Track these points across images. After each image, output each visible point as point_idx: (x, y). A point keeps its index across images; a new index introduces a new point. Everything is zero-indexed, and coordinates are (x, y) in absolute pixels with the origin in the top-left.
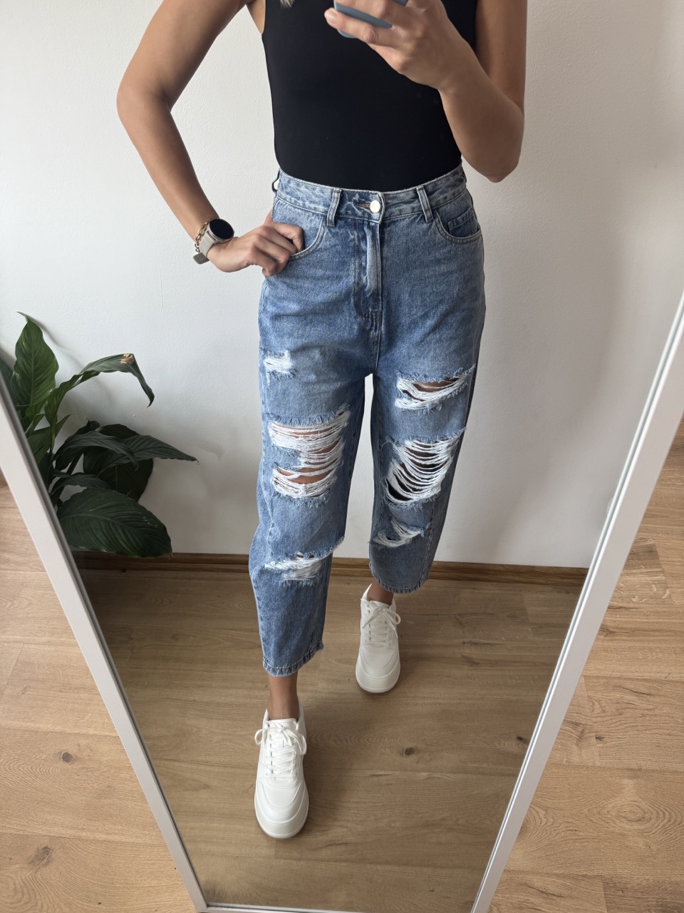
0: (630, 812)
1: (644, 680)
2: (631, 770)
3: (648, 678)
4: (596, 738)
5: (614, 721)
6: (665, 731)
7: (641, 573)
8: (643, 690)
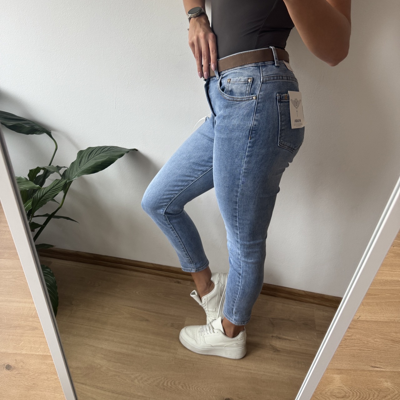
6: (357, 348)
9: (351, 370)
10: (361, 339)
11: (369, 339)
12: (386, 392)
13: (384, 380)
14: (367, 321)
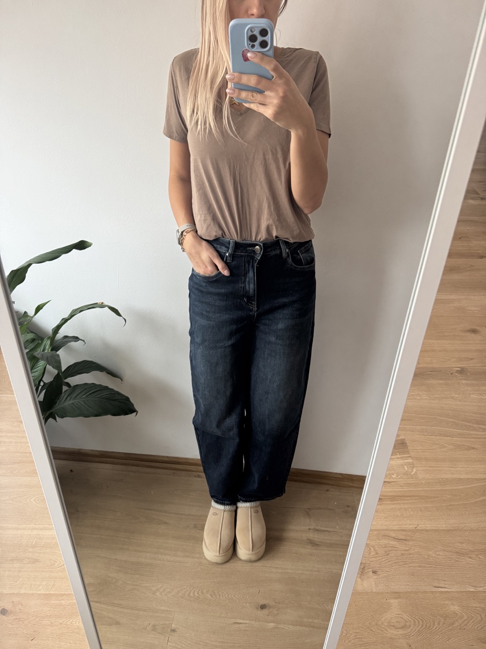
0: (397, 622)
1: (402, 530)
2: (396, 593)
3: (405, 529)
4: (373, 572)
5: (384, 560)
6: (416, 564)
7: (397, 458)
8: (401, 537)
9: (410, 592)
10: (421, 553)
11: (430, 553)
12: (453, 618)
13: (450, 603)
14: (427, 531)
